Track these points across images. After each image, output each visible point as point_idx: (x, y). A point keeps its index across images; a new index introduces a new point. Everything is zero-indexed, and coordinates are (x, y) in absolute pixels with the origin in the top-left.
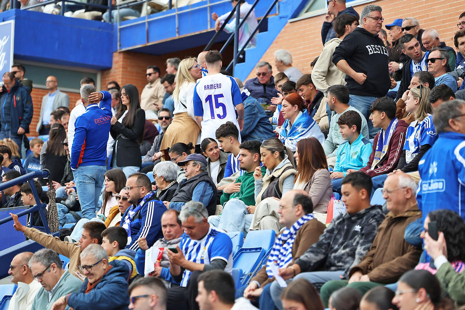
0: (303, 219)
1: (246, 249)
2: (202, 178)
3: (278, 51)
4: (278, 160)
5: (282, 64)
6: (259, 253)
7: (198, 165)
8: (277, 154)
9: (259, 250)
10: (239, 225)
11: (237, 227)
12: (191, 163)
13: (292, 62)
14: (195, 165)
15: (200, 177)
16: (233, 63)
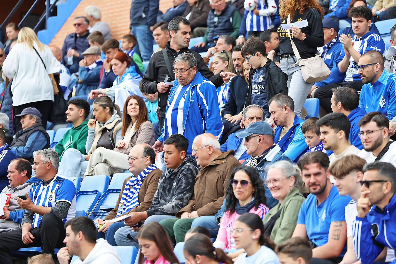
0: (148, 169)
1: (83, 192)
2: (37, 129)
3: (89, 7)
4: (108, 115)
5: (92, 19)
6: (95, 196)
7: (34, 118)
8: (108, 109)
9: (95, 193)
10: (76, 172)
11: (75, 174)
12: (28, 116)
13: (101, 17)
14: (31, 118)
15: (35, 127)
16: (45, 16)
